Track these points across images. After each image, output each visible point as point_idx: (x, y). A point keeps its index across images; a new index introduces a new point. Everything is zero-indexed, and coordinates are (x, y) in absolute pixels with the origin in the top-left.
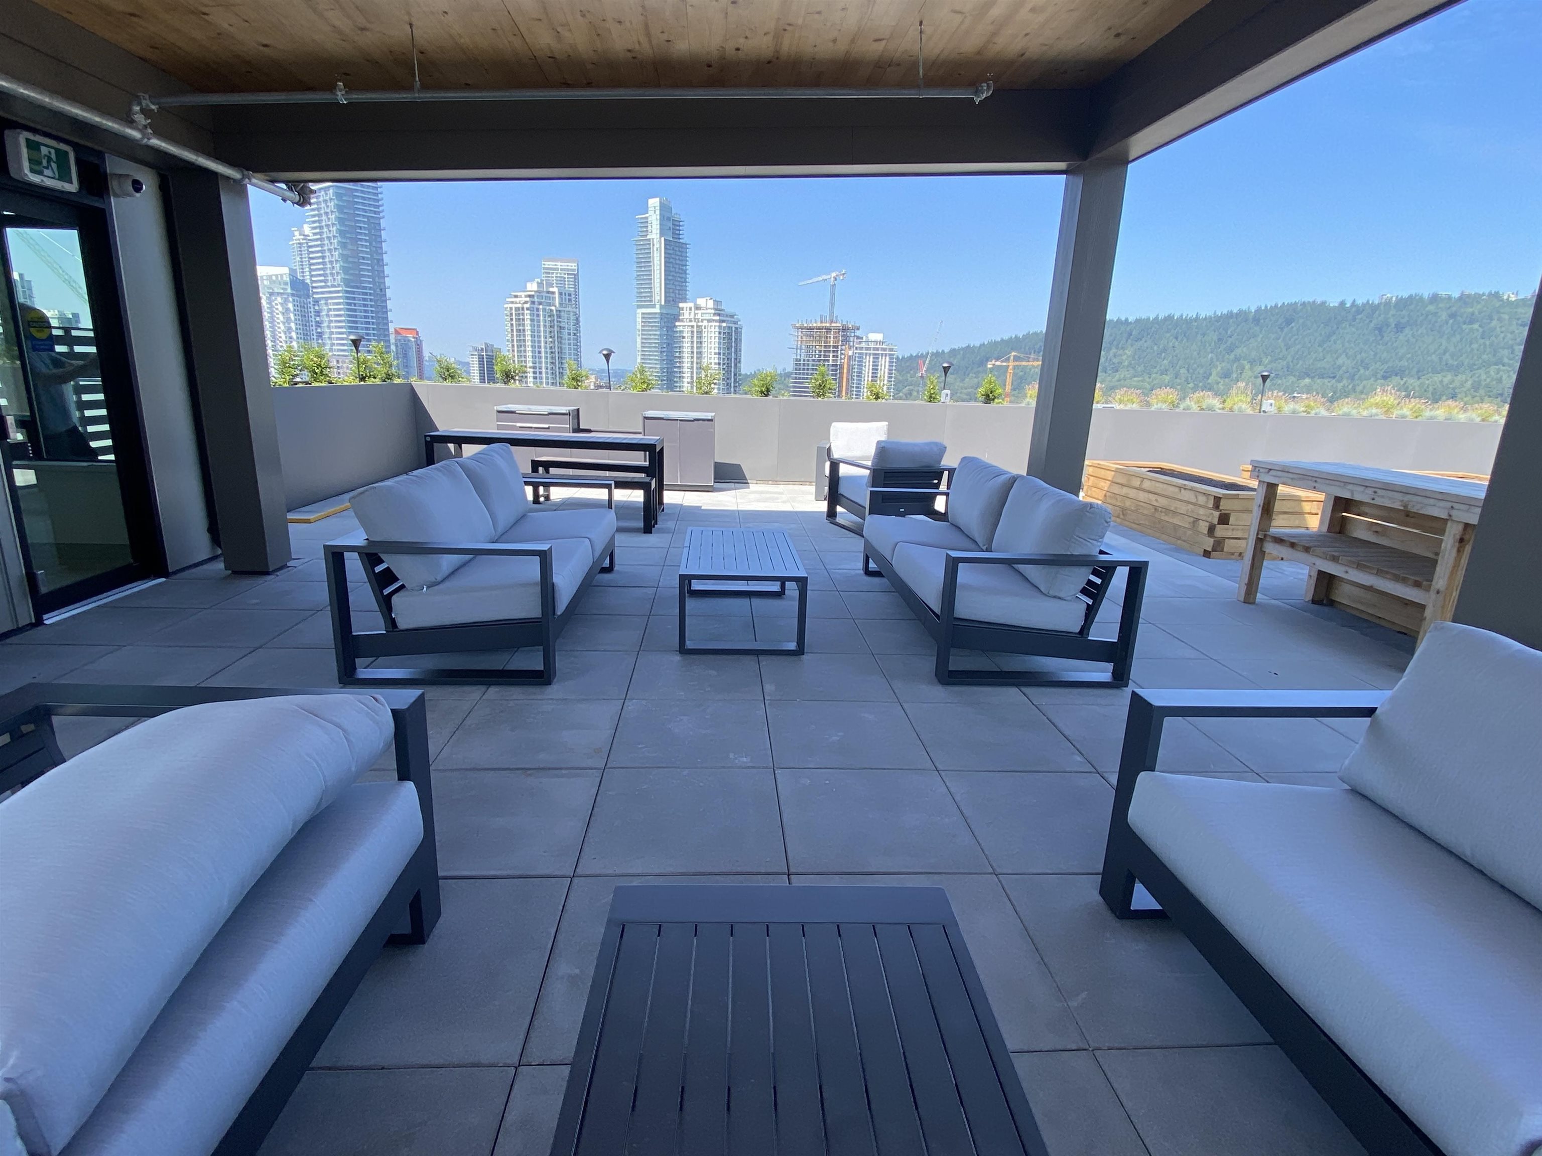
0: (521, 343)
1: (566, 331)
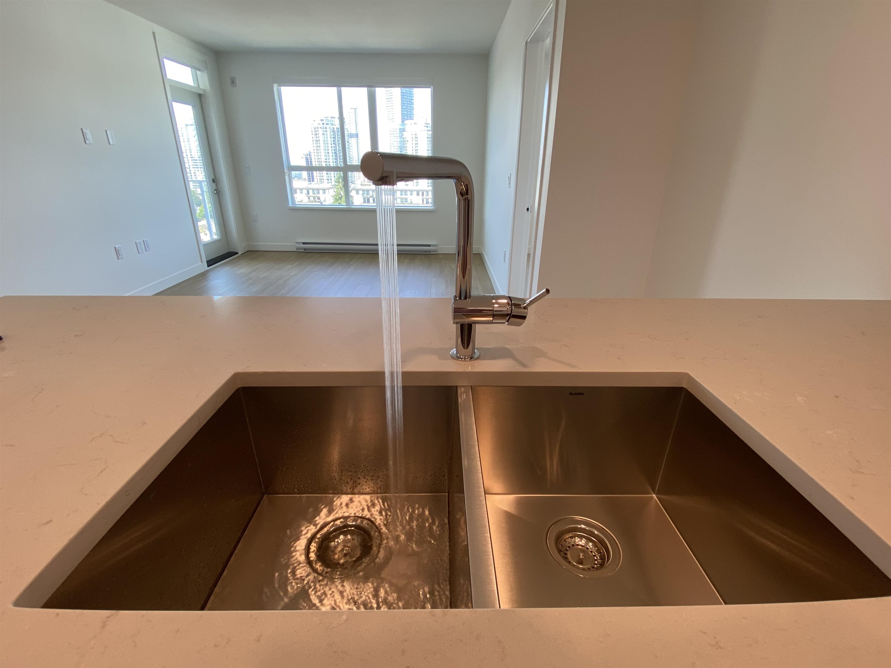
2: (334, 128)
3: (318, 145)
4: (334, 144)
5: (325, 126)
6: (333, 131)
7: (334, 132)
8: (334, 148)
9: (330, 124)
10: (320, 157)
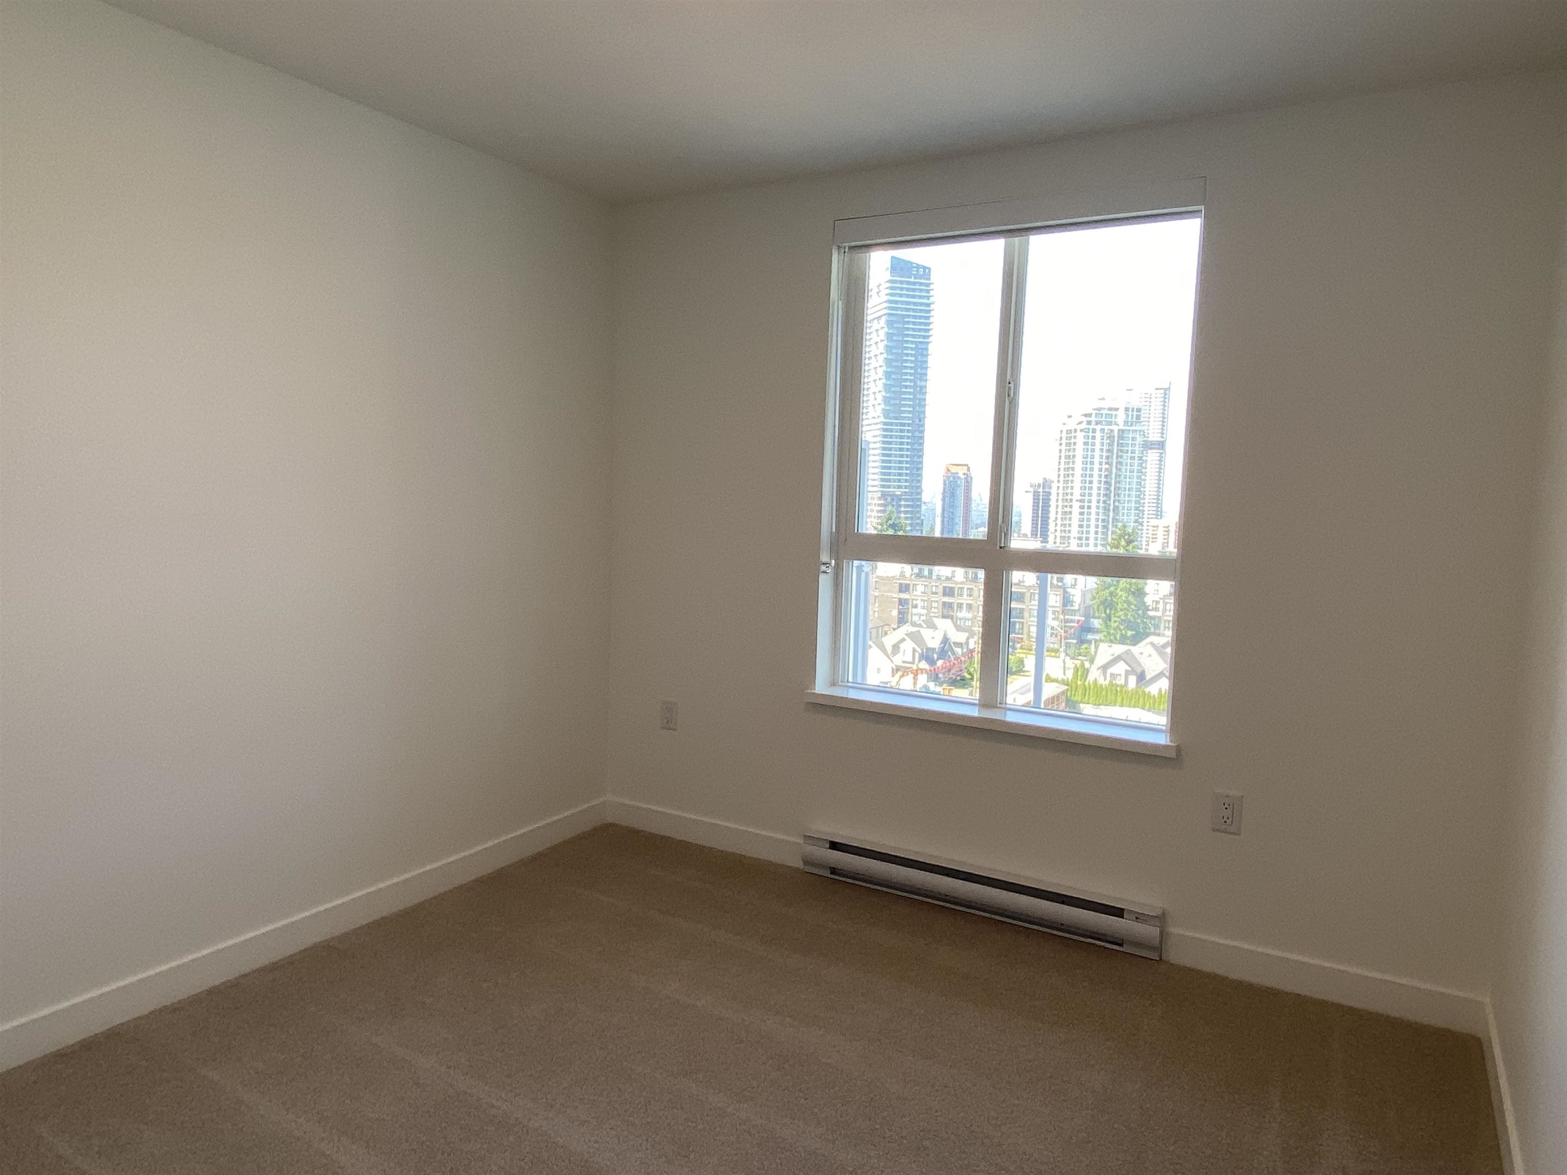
0: (1070, 470)
1: (1129, 455)
2: (1112, 431)
3: (1071, 465)
4: (1106, 463)
5: (1091, 427)
6: (1109, 438)
7: (1112, 438)
8: (1106, 473)
9: (1104, 423)
10: (1069, 491)
